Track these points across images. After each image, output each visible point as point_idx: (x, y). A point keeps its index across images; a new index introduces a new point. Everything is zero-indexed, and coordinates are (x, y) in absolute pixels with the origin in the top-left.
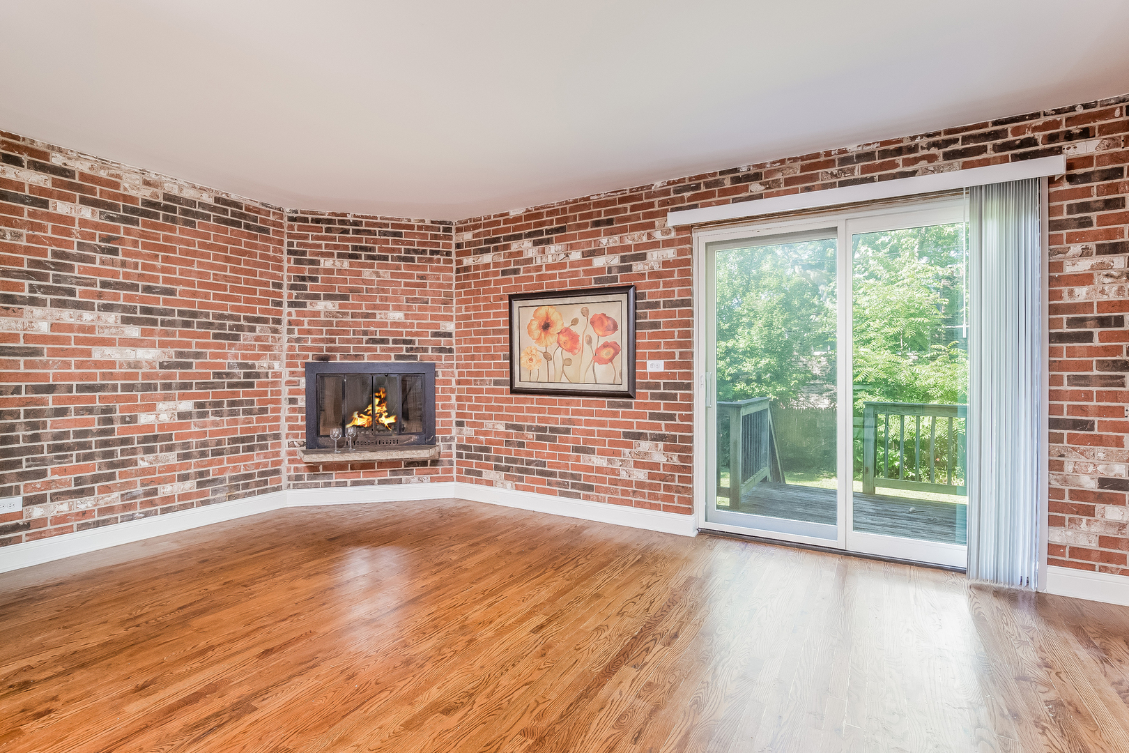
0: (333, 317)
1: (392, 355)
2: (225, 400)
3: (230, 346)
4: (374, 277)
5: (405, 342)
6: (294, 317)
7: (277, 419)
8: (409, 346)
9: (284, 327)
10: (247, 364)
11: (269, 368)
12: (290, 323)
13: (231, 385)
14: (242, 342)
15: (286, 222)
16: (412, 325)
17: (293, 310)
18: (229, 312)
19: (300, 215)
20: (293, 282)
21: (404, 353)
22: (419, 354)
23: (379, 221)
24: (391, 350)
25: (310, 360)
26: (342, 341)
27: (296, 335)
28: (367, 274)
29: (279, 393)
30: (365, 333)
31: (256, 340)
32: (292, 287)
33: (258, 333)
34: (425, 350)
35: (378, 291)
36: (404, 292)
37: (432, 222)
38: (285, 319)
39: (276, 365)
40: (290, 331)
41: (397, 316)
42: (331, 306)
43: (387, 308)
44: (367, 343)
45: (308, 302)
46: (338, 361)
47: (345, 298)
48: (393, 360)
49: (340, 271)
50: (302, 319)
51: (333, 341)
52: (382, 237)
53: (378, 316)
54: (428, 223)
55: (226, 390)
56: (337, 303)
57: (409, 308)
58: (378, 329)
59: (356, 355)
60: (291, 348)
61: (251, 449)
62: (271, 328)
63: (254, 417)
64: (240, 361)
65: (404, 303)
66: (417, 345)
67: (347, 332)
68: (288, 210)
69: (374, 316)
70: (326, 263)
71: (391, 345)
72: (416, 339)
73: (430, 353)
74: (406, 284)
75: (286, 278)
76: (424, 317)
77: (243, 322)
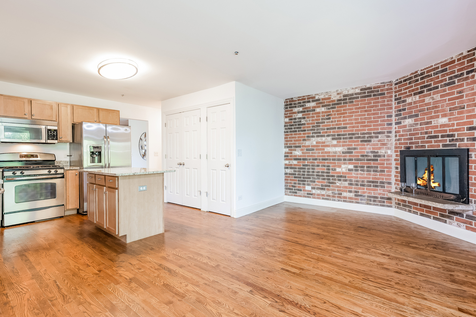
0: (412, 127)
1: (441, 144)
2: (365, 166)
3: (367, 145)
4: (431, 101)
5: (448, 136)
6: (397, 129)
7: (390, 175)
8: (451, 138)
9: (393, 134)
10: (374, 151)
11: (385, 153)
12: (396, 132)
13: (368, 160)
14: (372, 143)
15: (394, 86)
16: (453, 125)
17: (397, 126)
18: (367, 131)
19: (399, 81)
20: (396, 113)
21: (448, 143)
22: (458, 143)
23: (434, 67)
24: (440, 141)
25: (403, 149)
26: (415, 138)
27: (398, 138)
28: (427, 100)
29: (391, 164)
30: (426, 133)
31: (379, 141)
32: (396, 115)
33: (379, 138)
34: (463, 140)
35: (433, 108)
36: (448, 105)
37: (469, 51)
38: (393, 131)
39: (389, 152)
40: (396, 136)
41: (444, 120)
42: (411, 121)
43: (438, 117)
44: (427, 138)
45: (402, 121)
46: (414, 149)
47: (417, 116)
48: (441, 148)
49: (415, 103)
50: (400, 130)
51: (411, 139)
52: (436, 76)
53: (433, 123)
54: (465, 53)
55: (366, 162)
56: (413, 119)
57: (451, 114)
58: (433, 130)
59: (422, 146)
60: (396, 144)
61: (377, 186)
62: (386, 136)
63: (378, 173)
64: (371, 150)
65: (449, 112)
66: (456, 137)
67: (418, 134)
68: (394, 81)
69: (431, 122)
70: (409, 100)
71: (440, 139)
72: (456, 133)
73: (466, 142)
74: (449, 100)
75: (393, 112)
76: (462, 118)
77: (373, 135)
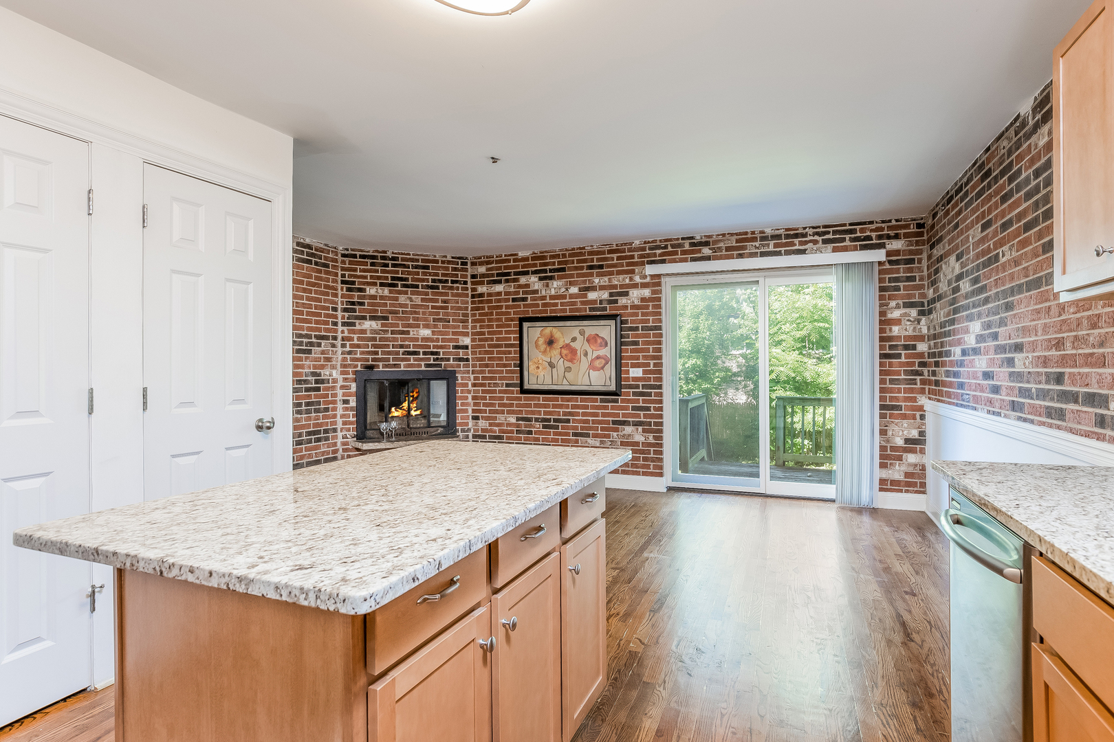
0: (377, 334)
1: (423, 363)
2: (303, 401)
3: (306, 358)
4: (408, 302)
5: (432, 353)
6: (346, 334)
7: (335, 416)
8: (435, 357)
9: (339, 343)
10: (316, 372)
11: (330, 376)
12: (343, 339)
13: (307, 390)
14: (313, 355)
15: (340, 258)
16: (437, 340)
17: (345, 328)
18: (305, 332)
19: (350, 252)
20: (345, 306)
21: (432, 362)
22: (443, 363)
23: (412, 256)
24: (421, 360)
25: (359, 369)
26: (383, 353)
27: (348, 349)
28: (403, 299)
29: (335, 395)
30: (402, 346)
31: (322, 354)
32: (345, 310)
33: (323, 348)
34: (448, 360)
35: (412, 313)
36: (431, 314)
37: (453, 258)
38: (340, 336)
39: (334, 372)
40: (343, 346)
41: (426, 333)
42: (375, 325)
43: (418, 326)
44: (403, 354)
45: (357, 322)
46: (381, 369)
47: (386, 318)
48: (423, 368)
49: (382, 298)
50: (352, 335)
51: (377, 353)
52: (414, 270)
53: (411, 333)
54: (449, 258)
55: (304, 393)
56: (379, 322)
57: (435, 326)
58: (412, 343)
59: (395, 364)
60: (344, 359)
61: (318, 440)
62: (331, 344)
63: (321, 414)
64: (312, 370)
65: (432, 323)
66: (441, 356)
67: (388, 346)
68: (341, 248)
69: (408, 333)
70: (371, 291)
71: (421, 356)
72: (441, 351)
73: (451, 362)
74: (433, 307)
75: (340, 303)
76: (447, 333)
77: (314, 340)
